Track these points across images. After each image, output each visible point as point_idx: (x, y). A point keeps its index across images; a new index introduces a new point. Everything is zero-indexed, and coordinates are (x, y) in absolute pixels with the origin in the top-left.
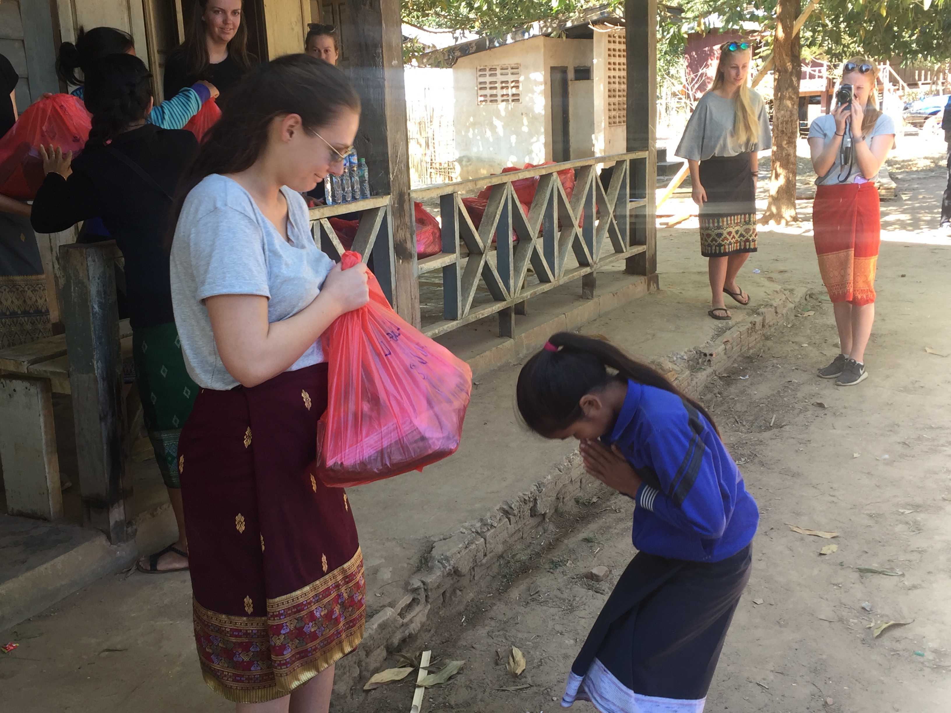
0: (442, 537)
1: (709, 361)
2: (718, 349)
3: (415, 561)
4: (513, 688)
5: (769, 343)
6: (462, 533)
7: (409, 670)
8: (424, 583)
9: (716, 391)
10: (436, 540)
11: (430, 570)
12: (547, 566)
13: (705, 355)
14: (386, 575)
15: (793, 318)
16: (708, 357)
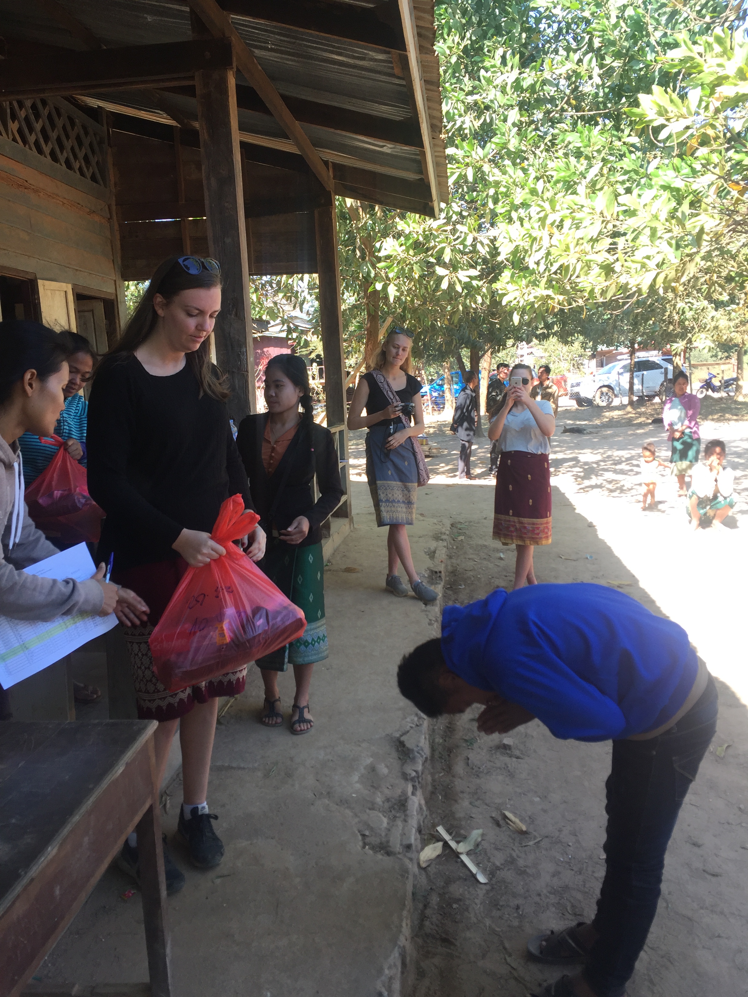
0: (400, 733)
1: (440, 577)
2: (442, 568)
3: (394, 754)
4: (531, 843)
5: (454, 561)
6: (411, 727)
7: (440, 844)
8: (415, 771)
9: (453, 599)
10: (398, 735)
11: (413, 759)
12: (464, 745)
13: (436, 572)
14: (383, 770)
15: (452, 542)
16: (439, 574)
